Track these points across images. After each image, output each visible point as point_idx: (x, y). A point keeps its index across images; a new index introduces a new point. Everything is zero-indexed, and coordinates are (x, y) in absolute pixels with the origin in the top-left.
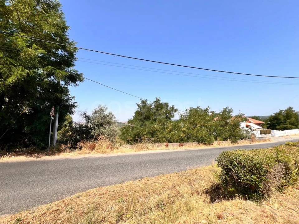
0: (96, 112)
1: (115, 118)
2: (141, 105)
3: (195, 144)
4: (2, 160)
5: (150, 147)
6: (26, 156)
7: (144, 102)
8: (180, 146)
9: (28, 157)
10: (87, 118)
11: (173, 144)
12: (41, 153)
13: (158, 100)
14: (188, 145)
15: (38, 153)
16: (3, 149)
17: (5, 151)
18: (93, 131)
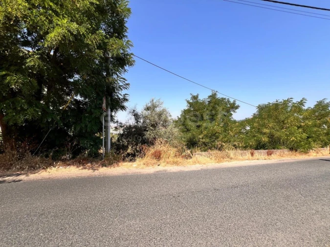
0: (148, 109)
1: (170, 116)
2: (191, 101)
3: (286, 151)
4: (48, 173)
5: (232, 155)
6: (78, 167)
7: (195, 98)
8: (268, 155)
9: (80, 168)
10: (136, 116)
11: (259, 151)
12: (95, 162)
13: (215, 94)
14: (278, 153)
15: (91, 163)
16: (47, 156)
17: (49, 160)
18: (149, 133)
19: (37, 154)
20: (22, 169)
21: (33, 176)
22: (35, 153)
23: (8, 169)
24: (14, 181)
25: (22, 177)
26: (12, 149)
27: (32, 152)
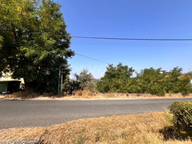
0: (82, 73)
1: (93, 76)
3: (149, 95)
4: (38, 99)
5: (116, 96)
7: (111, 66)
8: (137, 96)
9: (49, 98)
10: (77, 76)
11: (132, 94)
12: (55, 96)
15: (53, 96)
16: (38, 93)
17: (39, 94)
18: (81, 84)
19: (35, 92)
20: (30, 97)
21: (33, 99)
22: (34, 92)
23: (26, 97)
24: (28, 100)
25: (30, 99)
26: (27, 90)
27: (33, 91)
